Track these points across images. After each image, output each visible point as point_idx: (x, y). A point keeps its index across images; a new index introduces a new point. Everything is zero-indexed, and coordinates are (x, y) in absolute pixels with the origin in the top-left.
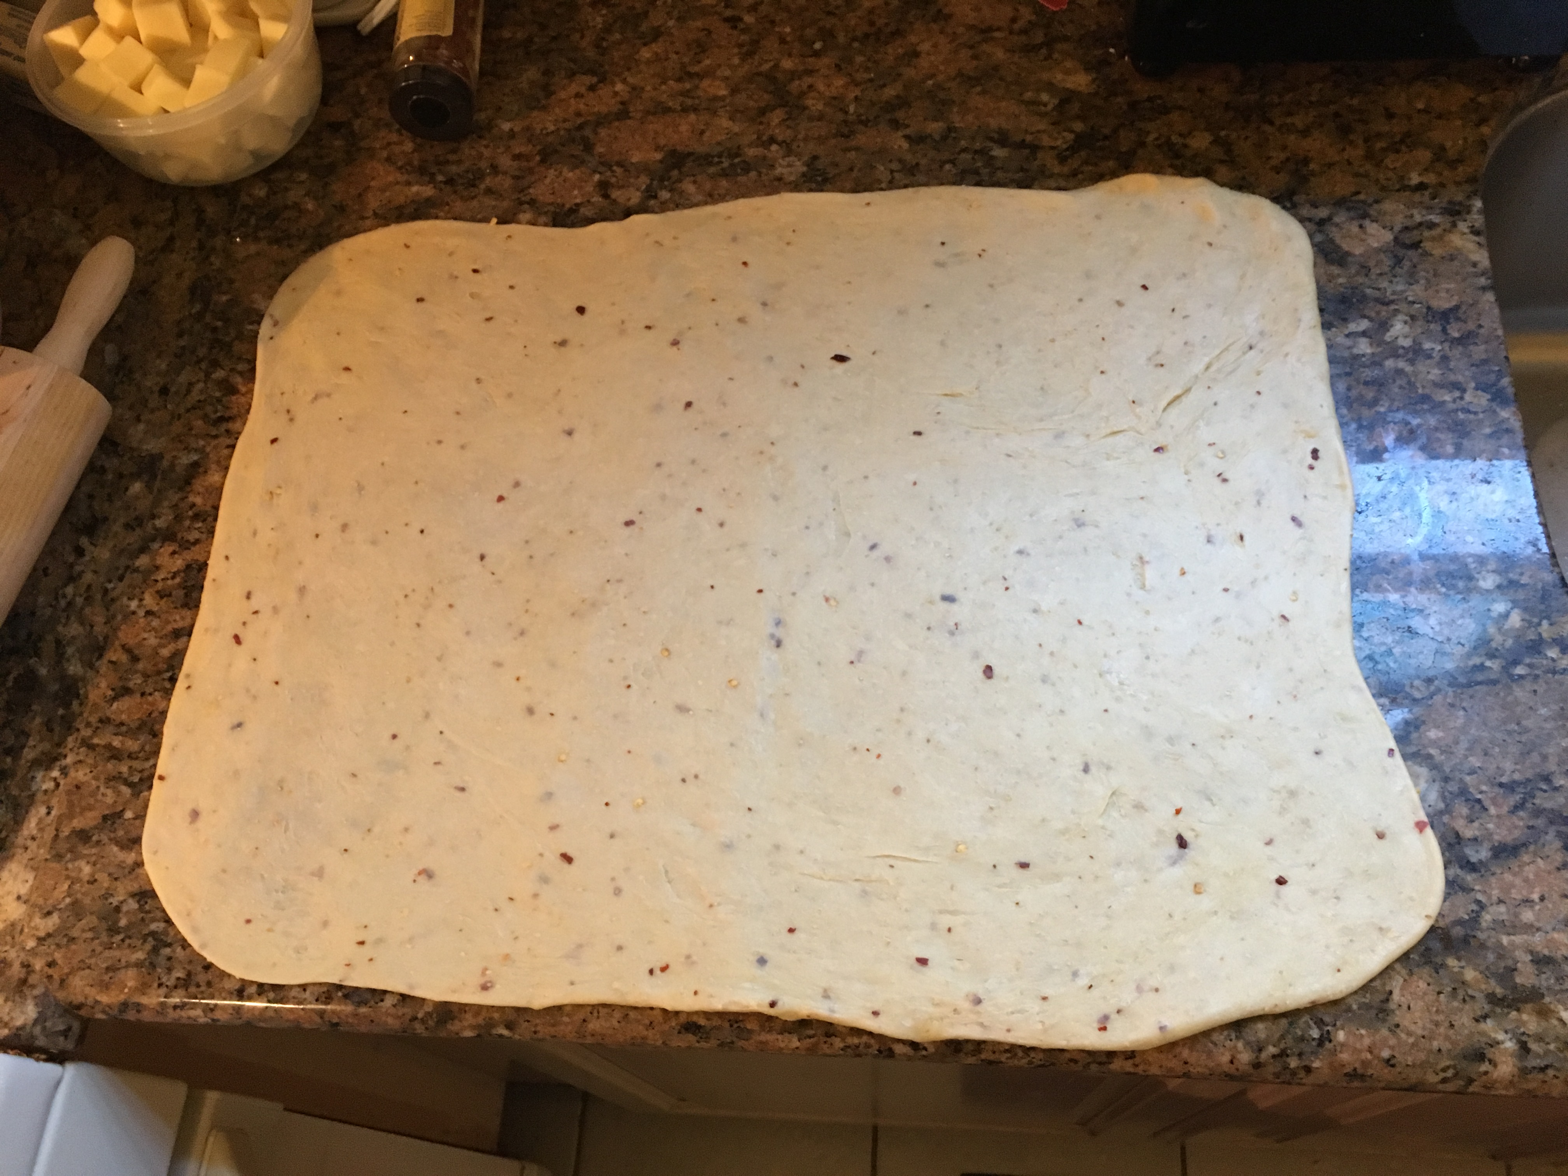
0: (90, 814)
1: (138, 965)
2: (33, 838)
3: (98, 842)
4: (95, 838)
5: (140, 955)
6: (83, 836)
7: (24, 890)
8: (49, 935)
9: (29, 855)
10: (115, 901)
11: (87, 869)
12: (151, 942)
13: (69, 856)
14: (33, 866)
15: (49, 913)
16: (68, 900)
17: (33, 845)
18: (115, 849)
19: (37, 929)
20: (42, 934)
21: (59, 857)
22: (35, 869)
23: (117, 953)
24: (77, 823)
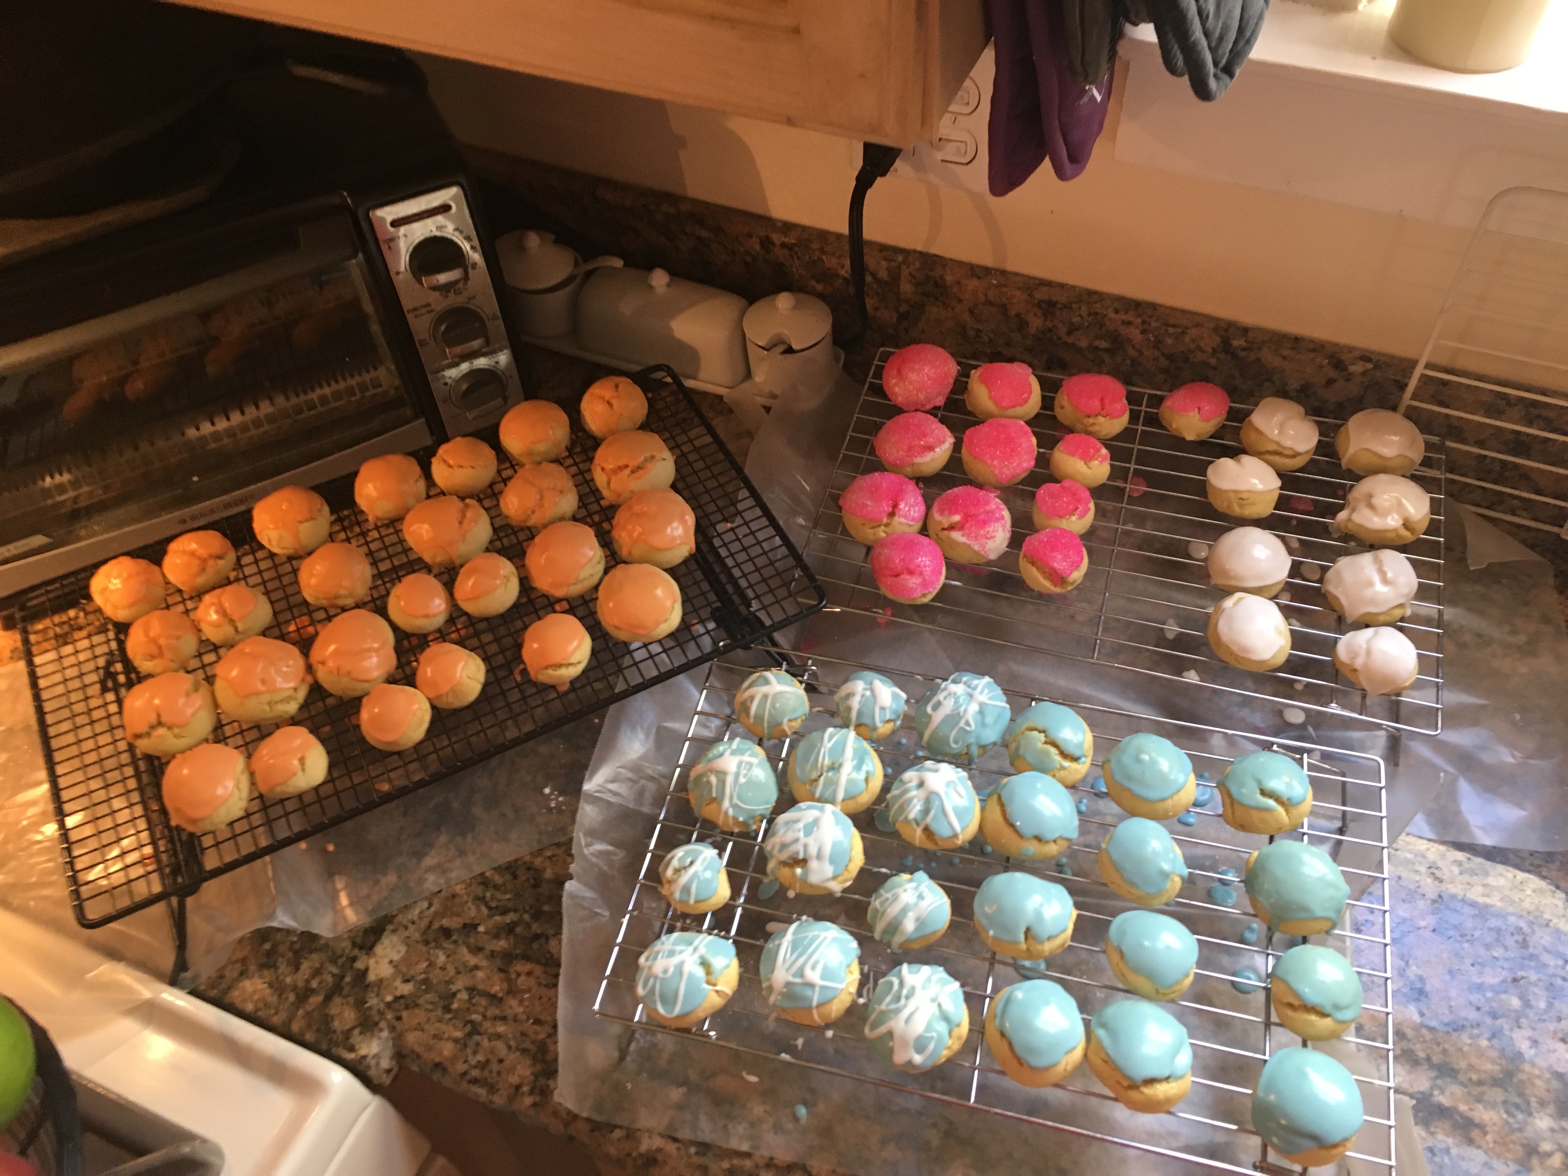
0: (456, 919)
1: (456, 1041)
2: (413, 923)
3: (455, 942)
4: (454, 937)
5: (459, 1034)
6: (447, 933)
7: (396, 957)
8: (402, 997)
9: (407, 933)
10: (454, 988)
11: (442, 958)
12: (469, 1028)
13: (433, 944)
14: (407, 941)
15: (407, 981)
16: (423, 976)
17: (412, 928)
18: (465, 950)
19: (396, 988)
20: (398, 994)
21: (427, 942)
22: (408, 945)
23: (443, 1027)
24: (445, 922)
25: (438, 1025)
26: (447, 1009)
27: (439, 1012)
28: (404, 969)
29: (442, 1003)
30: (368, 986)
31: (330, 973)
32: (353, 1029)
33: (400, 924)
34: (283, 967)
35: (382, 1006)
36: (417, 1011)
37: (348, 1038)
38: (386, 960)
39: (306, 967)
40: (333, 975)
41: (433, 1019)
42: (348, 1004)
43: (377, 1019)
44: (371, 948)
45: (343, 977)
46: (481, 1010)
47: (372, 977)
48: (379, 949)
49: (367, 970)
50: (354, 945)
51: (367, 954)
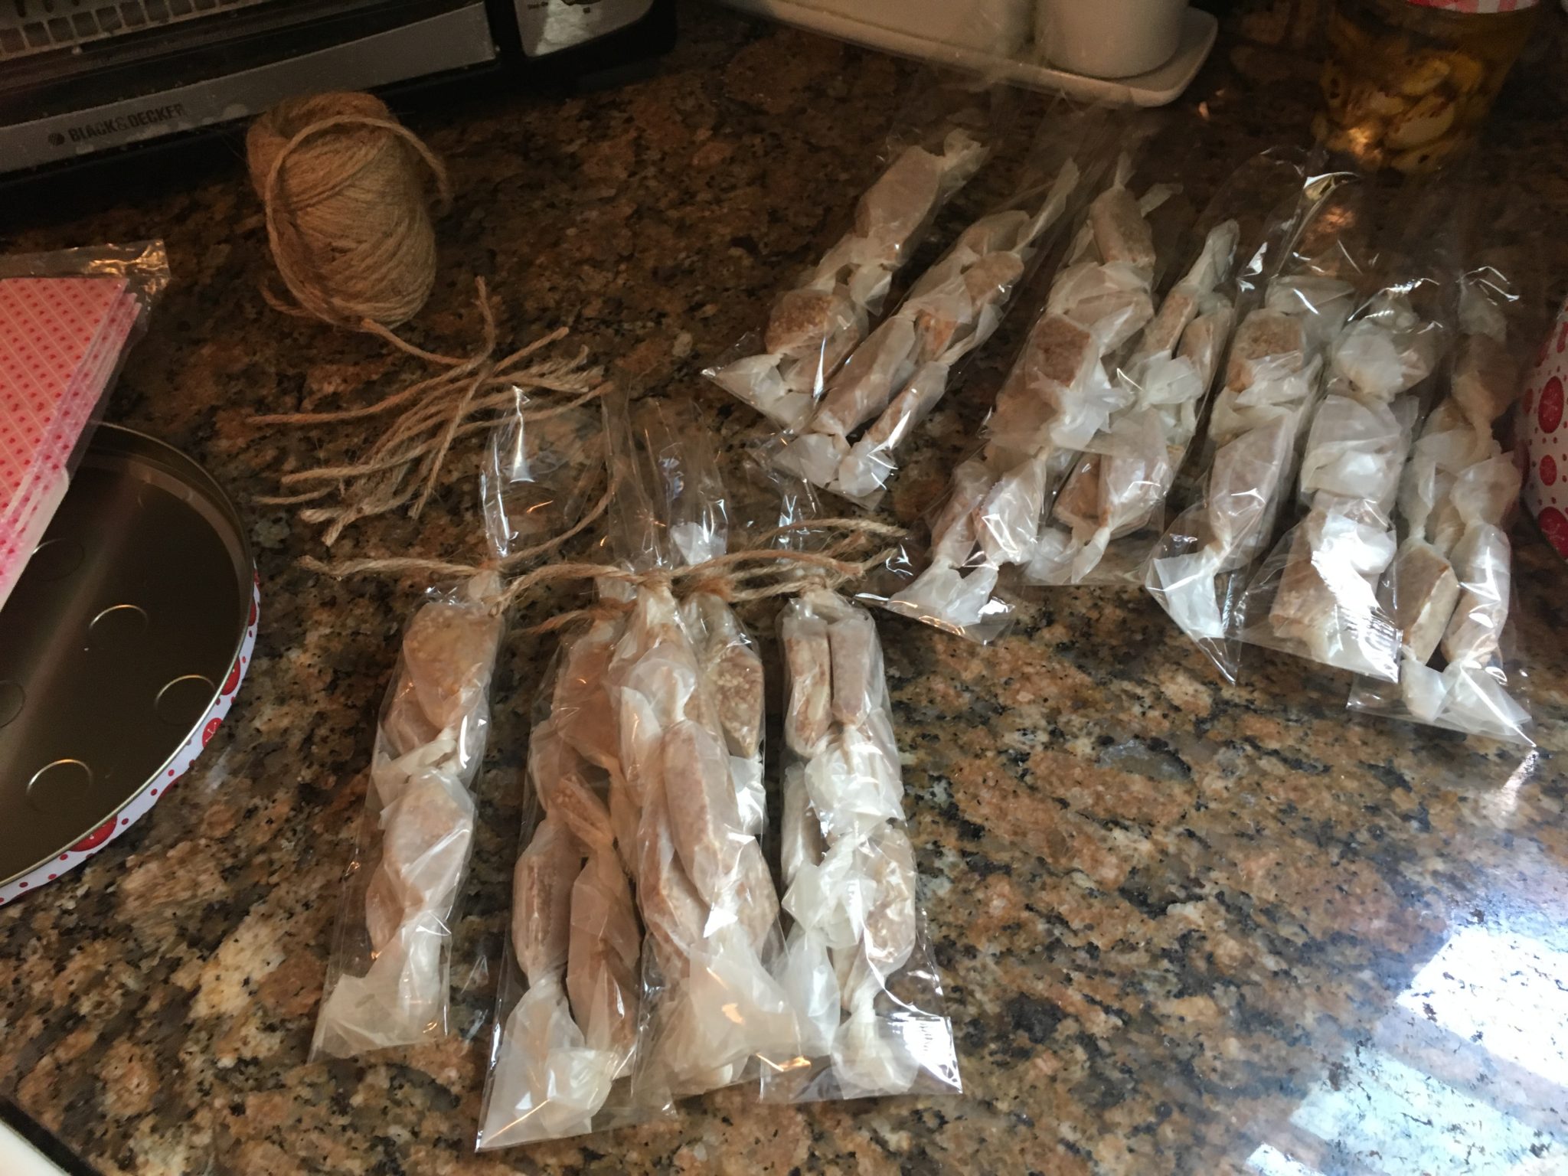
25: (314, 1136)
26: (340, 1104)
27: (323, 1109)
28: (270, 1002)
29: (331, 1088)
30: (190, 1026)
31: (122, 985)
32: (139, 1116)
33: (279, 904)
34: (34, 962)
35: (209, 1076)
36: (277, 1099)
37: (126, 1136)
38: (238, 977)
39: (77, 963)
40: (127, 993)
41: (307, 1123)
42: (142, 1058)
43: (193, 1103)
44: (214, 946)
45: (145, 1000)
46: (411, 1116)
47: (201, 1009)
48: (227, 952)
49: (196, 990)
50: (182, 933)
51: (204, 958)
